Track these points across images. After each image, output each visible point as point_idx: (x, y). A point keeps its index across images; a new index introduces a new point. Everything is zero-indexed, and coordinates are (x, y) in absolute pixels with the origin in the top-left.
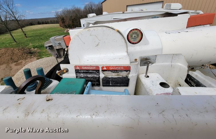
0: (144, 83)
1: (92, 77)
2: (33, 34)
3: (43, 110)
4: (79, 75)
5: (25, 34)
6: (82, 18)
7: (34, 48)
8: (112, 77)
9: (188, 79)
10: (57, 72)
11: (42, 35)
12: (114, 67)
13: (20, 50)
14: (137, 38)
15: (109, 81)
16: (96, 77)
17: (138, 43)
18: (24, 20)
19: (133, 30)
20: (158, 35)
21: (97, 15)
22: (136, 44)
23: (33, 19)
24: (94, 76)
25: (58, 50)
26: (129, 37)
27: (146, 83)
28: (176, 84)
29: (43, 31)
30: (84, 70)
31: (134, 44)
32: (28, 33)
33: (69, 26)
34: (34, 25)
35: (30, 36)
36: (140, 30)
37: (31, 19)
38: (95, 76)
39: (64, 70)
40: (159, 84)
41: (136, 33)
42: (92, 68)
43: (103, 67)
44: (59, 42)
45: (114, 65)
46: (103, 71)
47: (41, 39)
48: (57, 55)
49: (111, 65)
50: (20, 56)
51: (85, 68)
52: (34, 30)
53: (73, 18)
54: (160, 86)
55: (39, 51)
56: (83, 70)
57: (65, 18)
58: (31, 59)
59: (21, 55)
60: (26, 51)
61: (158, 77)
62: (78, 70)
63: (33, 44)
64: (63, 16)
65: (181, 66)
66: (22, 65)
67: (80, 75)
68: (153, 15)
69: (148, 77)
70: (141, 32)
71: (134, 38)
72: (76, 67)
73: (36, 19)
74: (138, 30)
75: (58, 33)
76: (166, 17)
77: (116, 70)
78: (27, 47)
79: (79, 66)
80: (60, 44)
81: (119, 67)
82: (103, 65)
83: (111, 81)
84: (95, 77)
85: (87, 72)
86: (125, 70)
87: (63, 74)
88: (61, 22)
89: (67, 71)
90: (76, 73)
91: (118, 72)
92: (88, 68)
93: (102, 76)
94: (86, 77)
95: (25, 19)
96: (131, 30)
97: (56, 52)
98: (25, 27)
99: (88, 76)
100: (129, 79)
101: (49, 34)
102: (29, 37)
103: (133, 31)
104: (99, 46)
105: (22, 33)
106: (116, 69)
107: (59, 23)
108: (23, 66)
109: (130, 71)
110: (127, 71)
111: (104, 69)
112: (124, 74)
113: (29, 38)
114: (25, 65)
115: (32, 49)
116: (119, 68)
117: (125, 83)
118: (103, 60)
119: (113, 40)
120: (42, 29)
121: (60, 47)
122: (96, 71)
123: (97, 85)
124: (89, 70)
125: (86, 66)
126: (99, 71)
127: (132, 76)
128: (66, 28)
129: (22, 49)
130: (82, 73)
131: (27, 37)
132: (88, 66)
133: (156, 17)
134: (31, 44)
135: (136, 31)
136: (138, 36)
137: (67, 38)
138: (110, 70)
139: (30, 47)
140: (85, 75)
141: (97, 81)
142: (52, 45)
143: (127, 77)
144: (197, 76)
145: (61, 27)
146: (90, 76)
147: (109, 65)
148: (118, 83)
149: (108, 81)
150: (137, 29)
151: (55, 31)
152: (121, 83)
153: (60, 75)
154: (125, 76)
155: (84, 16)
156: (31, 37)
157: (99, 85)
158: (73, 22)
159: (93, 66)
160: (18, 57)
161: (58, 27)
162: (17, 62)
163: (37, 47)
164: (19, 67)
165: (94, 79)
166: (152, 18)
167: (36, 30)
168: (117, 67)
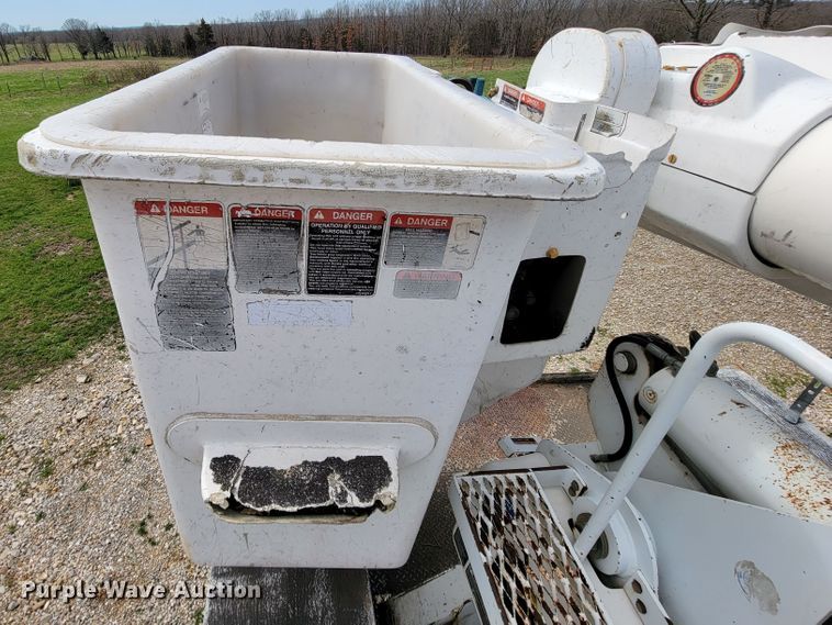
14: (719, 86)
17: (720, 100)
19: (724, 55)
22: (707, 105)
26: (702, 76)
31: (701, 105)
36: (742, 61)
41: (725, 69)
70: (743, 68)
71: (711, 86)
74: (738, 57)
96: (716, 57)
103: (720, 61)
104: (568, 68)
135: (729, 61)
136: (726, 78)
150: (734, 55)
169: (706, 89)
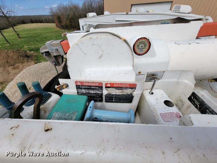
0: (148, 100)
1: (95, 93)
2: (27, 34)
3: (42, 145)
4: (80, 90)
5: (18, 35)
6: (81, 18)
7: (30, 51)
8: (116, 94)
9: (192, 97)
10: (56, 87)
11: (37, 36)
12: (119, 84)
13: (15, 53)
14: (144, 48)
15: (113, 98)
16: (99, 94)
17: (144, 54)
18: (14, 17)
19: (141, 38)
20: (167, 46)
21: (98, 14)
22: (142, 55)
23: (24, 16)
24: (96, 92)
25: (55, 57)
26: (136, 47)
27: (150, 101)
28: (178, 100)
29: (37, 31)
30: (86, 86)
31: (140, 55)
32: (21, 33)
33: (66, 27)
34: (27, 23)
35: (23, 36)
36: (148, 40)
37: (23, 16)
38: (98, 92)
39: (63, 85)
40: (163, 102)
41: (143, 43)
42: (94, 85)
43: (106, 84)
44: (56, 47)
45: (119, 82)
46: (106, 87)
47: (37, 41)
48: (55, 62)
49: (116, 82)
50: (15, 59)
51: (87, 84)
52: (27, 30)
53: (70, 16)
54: (164, 104)
55: (36, 54)
56: (84, 86)
57: (61, 17)
58: (28, 63)
59: (17, 58)
60: (21, 54)
61: (162, 94)
62: (79, 86)
63: (28, 47)
64: (59, 14)
65: (187, 84)
66: (19, 68)
67: (82, 91)
68: (162, 20)
69: (152, 93)
70: (150, 42)
71: (141, 49)
72: (76, 82)
73: (28, 16)
74: (147, 39)
75: (54, 35)
76: (178, 24)
77: (120, 88)
78: (22, 49)
79: (80, 82)
80: (57, 50)
81: (124, 84)
82: (107, 81)
83: (115, 98)
84: (97, 94)
85: (89, 88)
86: (130, 87)
87: (63, 89)
88: (57, 21)
89: (67, 86)
90: (77, 89)
91: (123, 89)
92: (91, 84)
93: (105, 92)
94: (88, 93)
95: (16, 15)
96: (139, 39)
97: (54, 59)
98: (16, 25)
99: (91, 92)
100: (133, 96)
101: (45, 35)
102: (23, 38)
103: (141, 41)
104: (102, 58)
105: (15, 33)
106: (121, 86)
107: (54, 23)
108: (21, 70)
109: (135, 88)
110: (132, 88)
111: (108, 85)
112: (128, 91)
113: (23, 40)
114: (22, 69)
115: (28, 52)
116: (125, 86)
117: (128, 100)
118: (106, 75)
119: (119, 51)
120: (36, 28)
121: (58, 54)
122: (99, 87)
123: (99, 101)
124: (92, 86)
125: (88, 82)
126: (102, 87)
127: (136, 94)
128: (63, 29)
129: (17, 52)
130: (83, 88)
131: (20, 38)
132: (90, 83)
133: (166, 23)
134: (26, 47)
135: (144, 40)
136: (145, 46)
137: (65, 43)
138: (114, 87)
139: (25, 50)
140: (87, 91)
141: (99, 97)
142: (49, 51)
143: (132, 94)
144: (203, 95)
145: (58, 28)
146: (93, 92)
147: (114, 82)
148: (121, 100)
149: (111, 97)
150: (145, 38)
151: (52, 32)
152: (124, 100)
153: (60, 90)
154: (130, 94)
155: (83, 16)
156: (25, 37)
157: (101, 101)
158: (70, 22)
159: (96, 83)
160: (14, 60)
161: (54, 28)
162: (14, 65)
163: (32, 50)
164: (16, 71)
165: (96, 95)
166: (162, 24)
167: (30, 30)
168: (122, 84)
169: (139, 50)
